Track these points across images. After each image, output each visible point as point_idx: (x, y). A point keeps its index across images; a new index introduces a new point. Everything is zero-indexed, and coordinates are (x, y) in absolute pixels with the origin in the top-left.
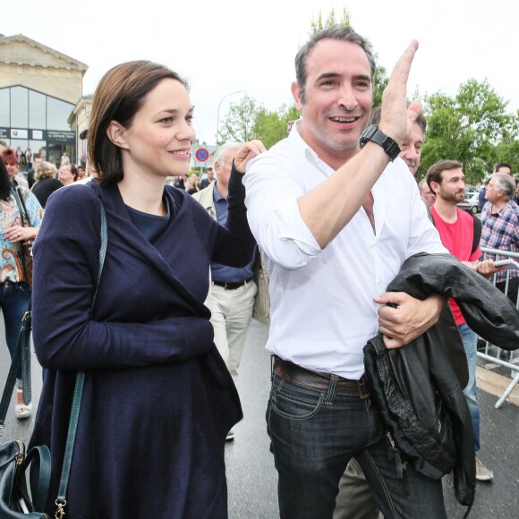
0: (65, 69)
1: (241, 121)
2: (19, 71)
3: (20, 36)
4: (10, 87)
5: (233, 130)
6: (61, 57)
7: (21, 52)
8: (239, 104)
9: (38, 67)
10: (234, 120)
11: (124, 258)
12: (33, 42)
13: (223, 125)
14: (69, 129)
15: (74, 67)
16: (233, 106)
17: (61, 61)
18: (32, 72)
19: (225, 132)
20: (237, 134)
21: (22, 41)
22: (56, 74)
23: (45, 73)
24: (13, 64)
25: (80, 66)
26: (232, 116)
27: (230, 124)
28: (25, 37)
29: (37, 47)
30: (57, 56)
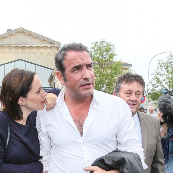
0: (47, 47)
1: (167, 73)
2: (20, 50)
3: (21, 28)
4: (14, 61)
5: (160, 80)
6: (45, 39)
7: (21, 39)
8: (165, 61)
9: (31, 47)
10: (162, 73)
11: (15, 142)
12: (28, 31)
13: (153, 76)
14: (49, 86)
15: (52, 45)
16: (161, 62)
17: (44, 42)
18: (27, 51)
19: (155, 82)
20: (164, 83)
21: (22, 31)
22: (42, 50)
23: (35, 50)
24: (17, 47)
25: (56, 44)
26: (160, 70)
27: (158, 76)
28: (24, 29)
29: (30, 34)
30: (42, 39)
